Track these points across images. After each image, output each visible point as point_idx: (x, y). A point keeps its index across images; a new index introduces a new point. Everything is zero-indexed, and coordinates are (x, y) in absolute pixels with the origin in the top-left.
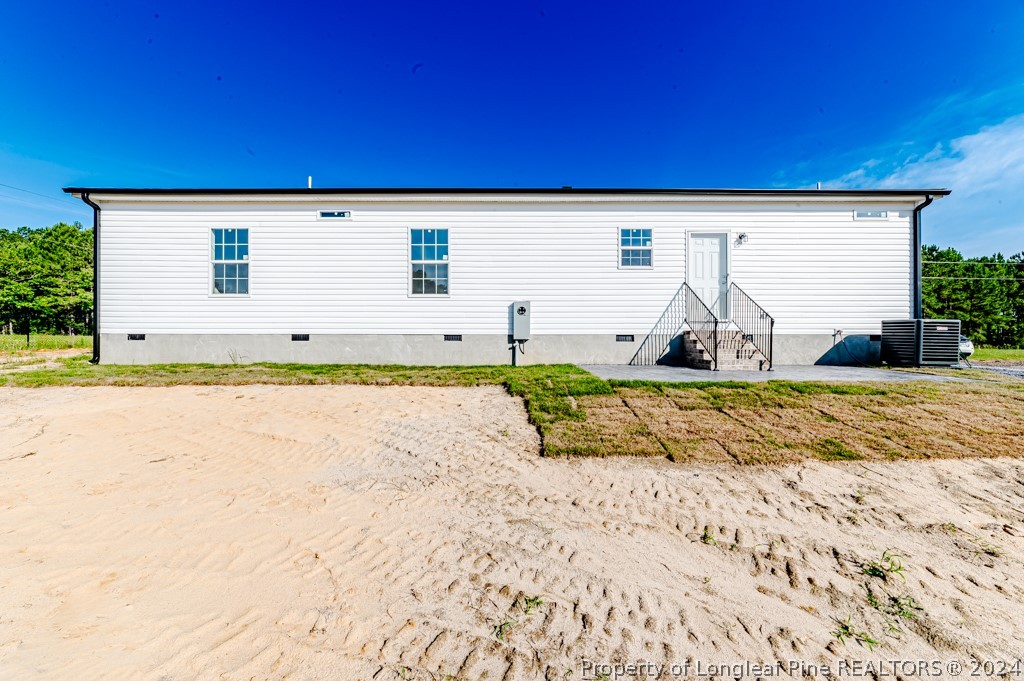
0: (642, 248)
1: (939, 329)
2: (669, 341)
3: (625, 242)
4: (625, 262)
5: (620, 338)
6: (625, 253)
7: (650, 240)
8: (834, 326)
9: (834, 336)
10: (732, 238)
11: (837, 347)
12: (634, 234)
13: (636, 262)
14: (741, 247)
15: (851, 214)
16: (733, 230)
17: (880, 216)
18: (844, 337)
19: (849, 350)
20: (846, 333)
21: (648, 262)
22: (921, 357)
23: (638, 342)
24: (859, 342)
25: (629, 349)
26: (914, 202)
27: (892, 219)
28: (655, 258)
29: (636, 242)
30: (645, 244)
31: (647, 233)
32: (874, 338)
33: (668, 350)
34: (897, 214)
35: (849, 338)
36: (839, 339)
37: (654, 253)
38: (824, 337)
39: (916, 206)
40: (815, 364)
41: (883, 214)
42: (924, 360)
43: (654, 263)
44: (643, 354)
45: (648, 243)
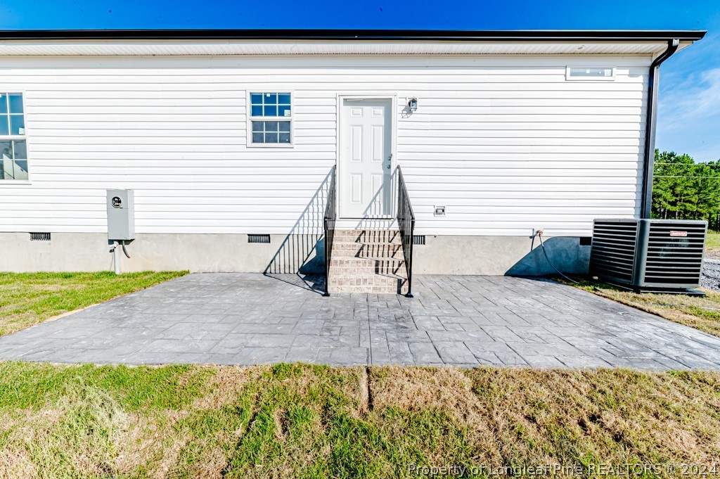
0: (277, 118)
1: (673, 234)
2: (315, 243)
3: (256, 111)
4: (257, 139)
5: (253, 238)
6: (256, 126)
7: (289, 108)
8: (533, 225)
9: (532, 237)
10: (399, 106)
11: (535, 252)
12: (268, 100)
13: (272, 139)
14: (412, 117)
15: (563, 71)
16: (400, 94)
17: (603, 75)
18: (544, 240)
19: (550, 256)
20: (546, 234)
21: (286, 139)
22: (643, 276)
23: (275, 244)
24: (566, 247)
25: (265, 252)
26: (651, 54)
27: (618, 79)
28: (294, 132)
29: (270, 111)
30: (282, 114)
31: (285, 98)
32: (585, 241)
33: (314, 254)
34: (627, 72)
35: (552, 241)
36: (537, 243)
37: (294, 125)
38: (519, 238)
39: (654, 59)
40: (506, 275)
41: (607, 72)
42: (647, 280)
43: (294, 139)
44: (281, 260)
45: (286, 112)
